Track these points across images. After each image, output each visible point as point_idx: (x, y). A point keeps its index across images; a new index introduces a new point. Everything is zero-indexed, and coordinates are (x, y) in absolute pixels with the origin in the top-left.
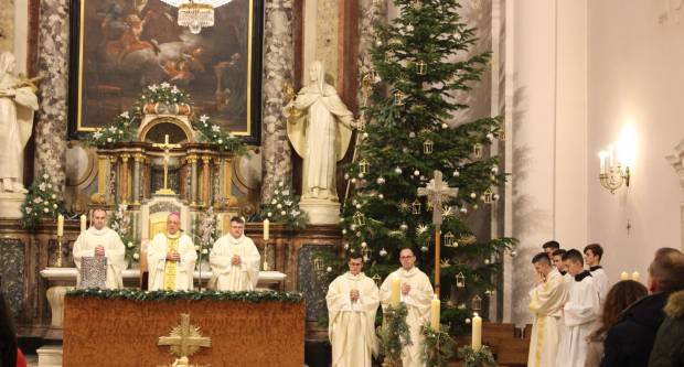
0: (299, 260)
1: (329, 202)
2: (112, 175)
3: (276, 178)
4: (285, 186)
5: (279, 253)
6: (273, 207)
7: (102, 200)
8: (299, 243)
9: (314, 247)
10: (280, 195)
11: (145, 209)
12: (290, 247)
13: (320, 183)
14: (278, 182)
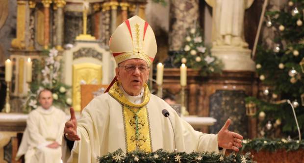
0: (210, 106)
1: (241, 49)
2: (31, 20)
3: (186, 26)
4: (196, 33)
5: (193, 98)
6: (186, 54)
7: (23, 45)
8: (211, 89)
9: (227, 93)
10: (192, 42)
11: (69, 55)
12: (202, 93)
13: (232, 31)
14: (189, 29)
